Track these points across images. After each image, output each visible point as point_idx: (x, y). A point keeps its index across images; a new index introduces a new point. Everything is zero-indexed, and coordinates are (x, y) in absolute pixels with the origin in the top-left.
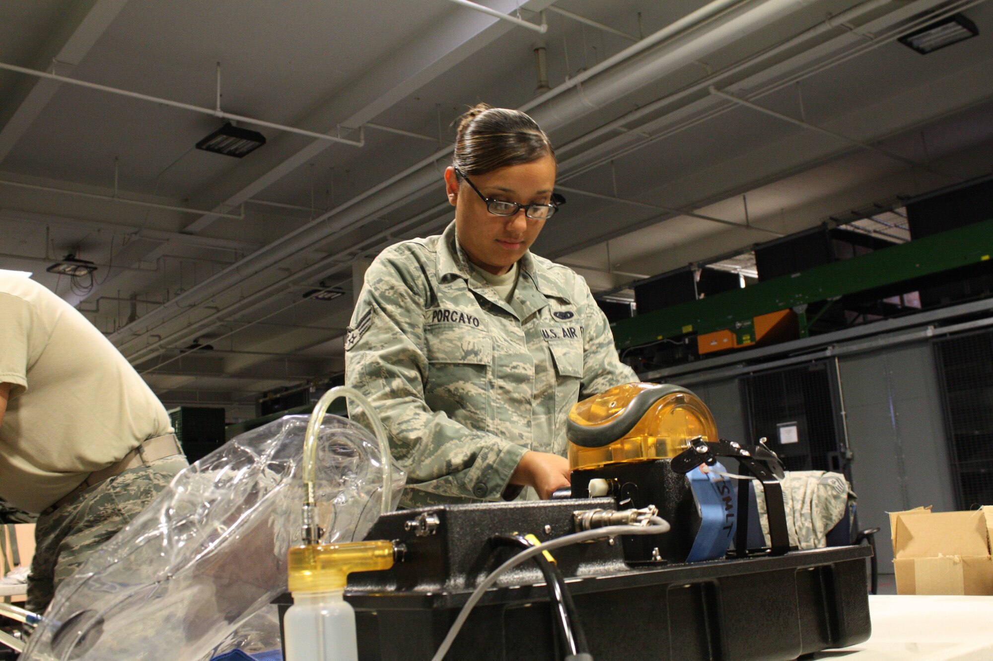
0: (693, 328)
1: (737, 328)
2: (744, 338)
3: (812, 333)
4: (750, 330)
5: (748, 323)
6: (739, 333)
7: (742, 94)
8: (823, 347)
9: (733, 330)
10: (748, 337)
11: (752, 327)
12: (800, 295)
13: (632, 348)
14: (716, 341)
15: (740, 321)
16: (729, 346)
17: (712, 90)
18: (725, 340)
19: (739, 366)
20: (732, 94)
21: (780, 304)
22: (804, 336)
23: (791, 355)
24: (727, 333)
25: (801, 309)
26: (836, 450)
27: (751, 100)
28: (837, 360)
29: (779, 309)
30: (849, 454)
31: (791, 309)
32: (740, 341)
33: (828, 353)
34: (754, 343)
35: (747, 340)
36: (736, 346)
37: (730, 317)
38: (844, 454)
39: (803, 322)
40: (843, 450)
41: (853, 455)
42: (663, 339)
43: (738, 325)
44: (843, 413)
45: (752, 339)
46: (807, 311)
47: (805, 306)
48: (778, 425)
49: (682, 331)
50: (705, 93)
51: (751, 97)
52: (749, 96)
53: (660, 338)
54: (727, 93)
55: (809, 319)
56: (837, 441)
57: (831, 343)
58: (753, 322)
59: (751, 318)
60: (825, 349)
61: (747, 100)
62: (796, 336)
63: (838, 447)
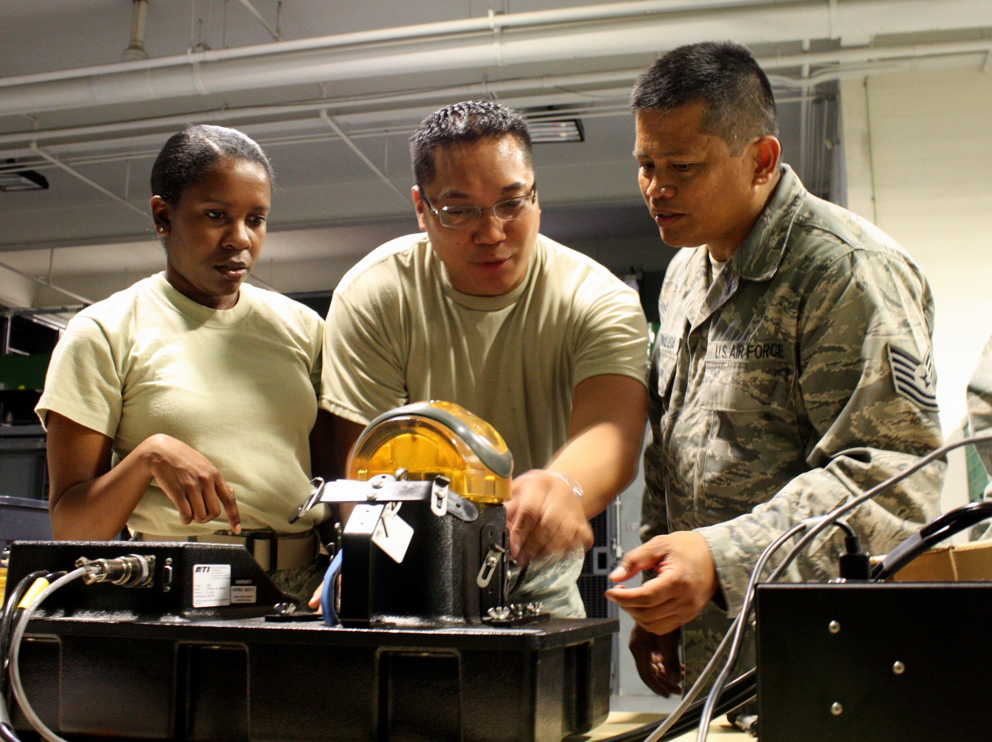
7: (345, 128)
17: (324, 115)
20: (338, 125)
26: (605, 544)
27: (353, 137)
50: (316, 114)
51: (352, 135)
52: (351, 132)
54: (334, 121)
61: (348, 135)
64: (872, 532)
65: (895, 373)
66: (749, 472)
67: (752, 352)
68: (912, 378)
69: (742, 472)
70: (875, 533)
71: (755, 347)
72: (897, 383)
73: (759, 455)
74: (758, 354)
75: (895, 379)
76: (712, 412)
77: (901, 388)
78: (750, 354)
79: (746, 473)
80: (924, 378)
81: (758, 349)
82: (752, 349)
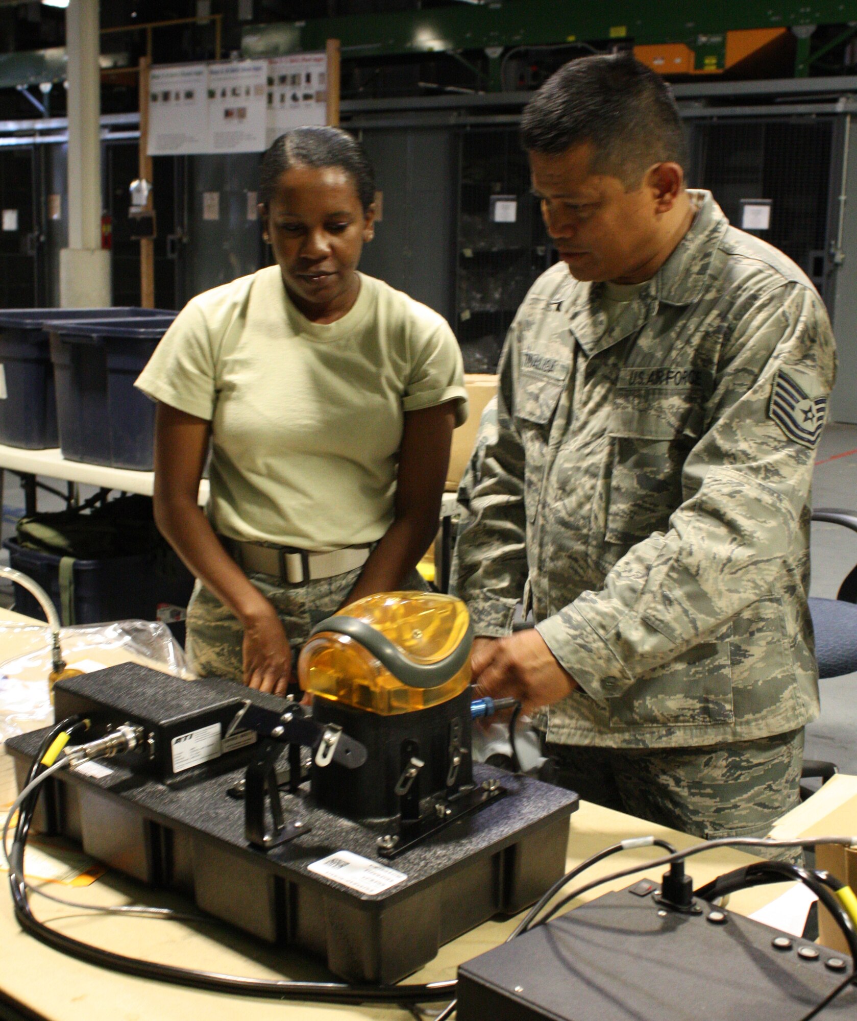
0: (628, 31)
1: (700, 44)
2: (707, 61)
3: (816, 72)
4: (719, 51)
5: (716, 39)
6: (701, 53)
8: (831, 97)
9: (692, 45)
10: (714, 61)
11: (723, 45)
12: (808, 10)
13: (522, 48)
14: (663, 58)
15: (705, 34)
16: (683, 70)
18: (678, 61)
19: (696, 104)
21: (774, 19)
22: (801, 75)
23: (779, 100)
24: (682, 48)
25: (804, 31)
26: (822, 248)
28: (848, 119)
29: (768, 25)
30: (839, 257)
31: (789, 29)
32: (699, 64)
33: (840, 107)
34: (720, 71)
35: (711, 65)
36: (692, 71)
37: (690, 25)
38: (832, 256)
39: (803, 52)
40: (832, 250)
41: (843, 259)
42: (576, 41)
43: (703, 39)
44: (843, 198)
45: (719, 65)
46: (815, 36)
47: (812, 28)
48: (743, 200)
49: (608, 32)
53: (571, 38)
55: (813, 49)
56: (827, 237)
57: (843, 92)
58: (724, 39)
59: (723, 31)
60: (835, 101)
62: (788, 72)
63: (826, 243)
64: (697, 571)
65: (775, 398)
66: (656, 505)
67: (671, 378)
68: (793, 408)
69: (648, 506)
70: (701, 572)
71: (674, 374)
72: (773, 407)
73: (669, 487)
74: (678, 381)
75: (772, 402)
76: (616, 442)
77: (775, 413)
78: (670, 380)
79: (652, 507)
80: (806, 412)
81: (678, 375)
82: (672, 375)
